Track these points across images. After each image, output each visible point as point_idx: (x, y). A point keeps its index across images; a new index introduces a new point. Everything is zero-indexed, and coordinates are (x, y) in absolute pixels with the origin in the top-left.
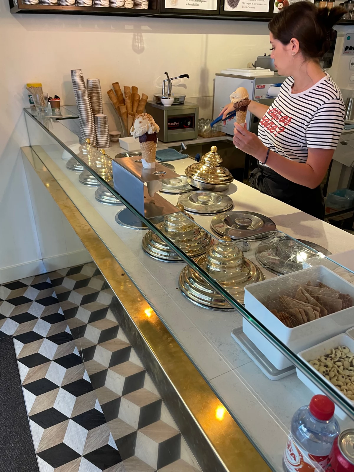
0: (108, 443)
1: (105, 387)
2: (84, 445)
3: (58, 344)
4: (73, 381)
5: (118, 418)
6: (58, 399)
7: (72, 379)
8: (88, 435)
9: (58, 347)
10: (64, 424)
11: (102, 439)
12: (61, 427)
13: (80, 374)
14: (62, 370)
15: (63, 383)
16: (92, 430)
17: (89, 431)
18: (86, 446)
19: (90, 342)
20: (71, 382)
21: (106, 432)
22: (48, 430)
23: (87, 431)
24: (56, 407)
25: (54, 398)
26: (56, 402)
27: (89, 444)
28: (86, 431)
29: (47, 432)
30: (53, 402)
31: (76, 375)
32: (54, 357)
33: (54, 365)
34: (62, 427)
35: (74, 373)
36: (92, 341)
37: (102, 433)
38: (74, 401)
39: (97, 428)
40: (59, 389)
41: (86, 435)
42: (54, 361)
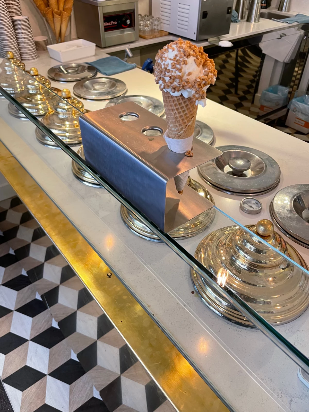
0: (93, 395)
1: (78, 332)
2: (68, 402)
3: (17, 290)
4: (42, 331)
5: (97, 365)
6: (30, 354)
7: (40, 328)
8: (70, 390)
9: (18, 294)
10: (43, 381)
11: (86, 393)
12: (39, 386)
13: (48, 321)
14: (27, 320)
15: (31, 335)
16: (74, 383)
17: (71, 385)
18: (71, 403)
19: (52, 283)
20: (40, 332)
21: (89, 382)
22: (26, 392)
23: (69, 385)
24: (29, 364)
25: (25, 354)
26: (28, 359)
27: (74, 400)
28: (67, 386)
29: (26, 394)
30: (25, 359)
31: (44, 323)
32: (16, 306)
33: (17, 316)
34: (41, 386)
35: (42, 322)
36: (53, 281)
37: (85, 385)
38: (48, 354)
39: (79, 380)
40: (29, 342)
41: (69, 391)
42: (16, 310)
